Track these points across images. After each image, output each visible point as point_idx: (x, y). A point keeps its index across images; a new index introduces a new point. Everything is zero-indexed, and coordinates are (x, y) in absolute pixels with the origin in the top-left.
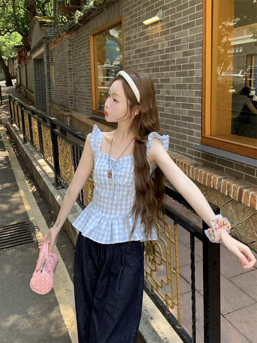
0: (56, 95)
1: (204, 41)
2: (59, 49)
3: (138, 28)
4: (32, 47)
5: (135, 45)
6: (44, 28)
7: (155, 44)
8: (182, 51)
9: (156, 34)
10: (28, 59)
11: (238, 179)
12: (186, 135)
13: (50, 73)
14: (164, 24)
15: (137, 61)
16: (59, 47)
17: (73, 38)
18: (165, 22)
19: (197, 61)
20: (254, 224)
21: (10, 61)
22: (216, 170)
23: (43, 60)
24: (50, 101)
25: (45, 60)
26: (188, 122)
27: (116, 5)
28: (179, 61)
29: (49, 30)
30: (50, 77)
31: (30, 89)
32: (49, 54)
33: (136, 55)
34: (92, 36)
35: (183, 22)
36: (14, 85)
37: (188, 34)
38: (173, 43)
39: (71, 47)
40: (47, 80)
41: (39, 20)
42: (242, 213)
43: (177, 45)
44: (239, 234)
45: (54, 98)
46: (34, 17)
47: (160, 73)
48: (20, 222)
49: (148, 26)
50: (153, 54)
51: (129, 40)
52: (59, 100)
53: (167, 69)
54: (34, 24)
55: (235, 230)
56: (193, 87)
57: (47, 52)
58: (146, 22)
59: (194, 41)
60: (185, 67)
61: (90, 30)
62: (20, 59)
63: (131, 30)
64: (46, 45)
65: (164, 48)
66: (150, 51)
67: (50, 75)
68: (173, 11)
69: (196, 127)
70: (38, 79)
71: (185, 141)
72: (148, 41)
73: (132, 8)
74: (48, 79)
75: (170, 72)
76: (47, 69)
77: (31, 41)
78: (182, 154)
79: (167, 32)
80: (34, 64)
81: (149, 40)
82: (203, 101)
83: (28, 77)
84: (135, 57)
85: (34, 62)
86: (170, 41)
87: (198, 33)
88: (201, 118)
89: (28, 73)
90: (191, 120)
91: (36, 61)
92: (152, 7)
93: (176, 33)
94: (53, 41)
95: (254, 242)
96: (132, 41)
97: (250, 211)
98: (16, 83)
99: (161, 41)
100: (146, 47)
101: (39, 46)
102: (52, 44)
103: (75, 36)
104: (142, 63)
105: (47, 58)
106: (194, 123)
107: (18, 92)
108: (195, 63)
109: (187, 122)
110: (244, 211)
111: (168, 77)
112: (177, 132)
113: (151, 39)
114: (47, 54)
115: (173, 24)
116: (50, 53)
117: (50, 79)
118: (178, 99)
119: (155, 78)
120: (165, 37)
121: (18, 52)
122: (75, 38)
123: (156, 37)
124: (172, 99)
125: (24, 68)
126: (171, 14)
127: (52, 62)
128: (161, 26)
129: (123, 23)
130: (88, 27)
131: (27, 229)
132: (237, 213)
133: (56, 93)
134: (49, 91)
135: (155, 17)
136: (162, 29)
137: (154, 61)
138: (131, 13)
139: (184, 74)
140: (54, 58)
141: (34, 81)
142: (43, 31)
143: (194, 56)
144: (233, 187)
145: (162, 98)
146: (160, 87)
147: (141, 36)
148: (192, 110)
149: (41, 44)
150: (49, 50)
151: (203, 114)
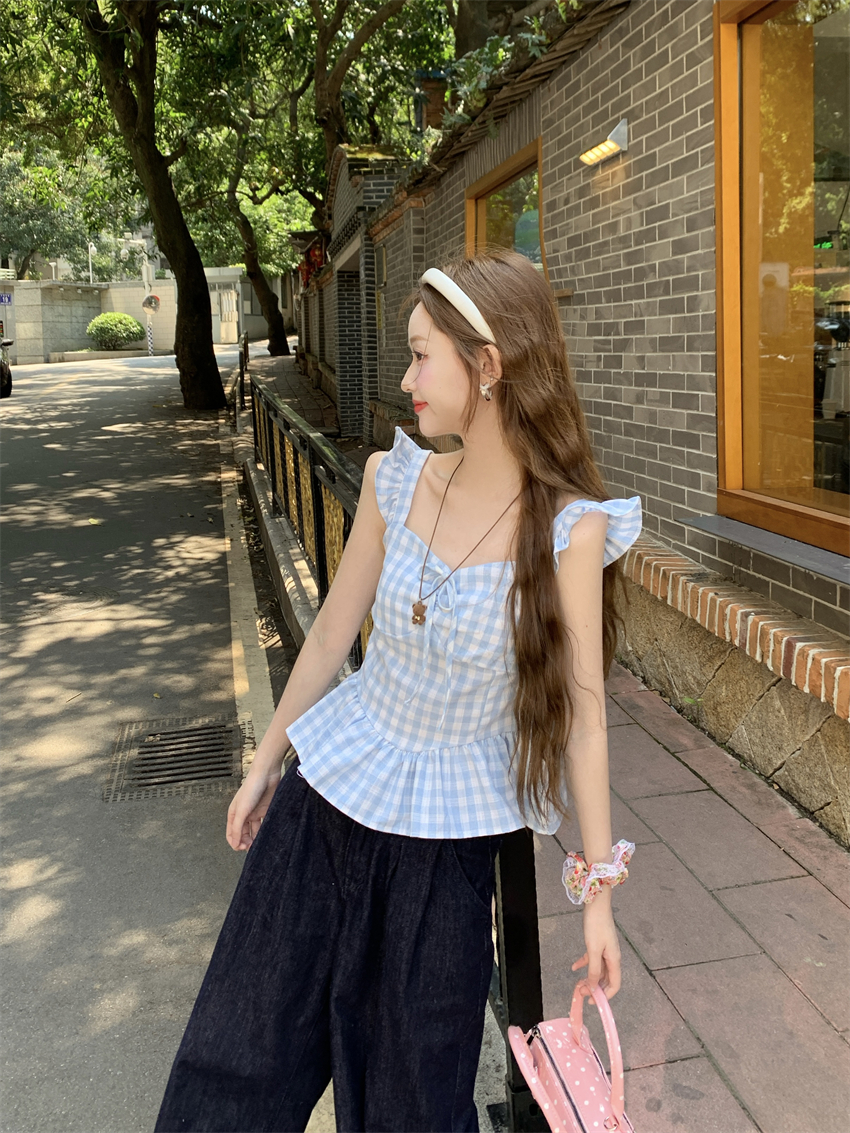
0: (387, 377)
1: (717, 211)
2: (395, 243)
3: (573, 174)
4: (334, 237)
5: (567, 224)
6: (360, 179)
7: (611, 221)
8: (671, 239)
9: (613, 190)
10: (325, 274)
11: (801, 616)
12: (683, 487)
13: (374, 312)
14: (632, 161)
15: (573, 271)
16: (397, 235)
17: (428, 206)
18: (634, 156)
19: (704, 266)
20: (828, 751)
22: (751, 590)
23: (358, 272)
24: (374, 397)
25: (363, 275)
26: (689, 447)
27: (525, 106)
28: (667, 268)
29: (374, 185)
30: (375, 325)
31: (327, 362)
32: (372, 257)
33: (570, 253)
34: (473, 201)
35: (673, 156)
36: (292, 351)
37: (684, 190)
38: (651, 217)
39: (425, 236)
40: (366, 334)
41: (348, 156)
42: (802, 717)
43: (660, 221)
44: (793, 780)
45: (384, 385)
46: (337, 148)
47: (622, 303)
48: (211, 725)
49: (595, 167)
50: (606, 248)
51: (555, 209)
53: (638, 293)
54: (338, 166)
55: (786, 770)
56: (696, 344)
57: (367, 251)
58: (590, 157)
59: (697, 209)
60: (679, 285)
61: (467, 184)
62: (308, 273)
63: (558, 182)
64: (364, 230)
65: (632, 231)
66: (601, 241)
67: (374, 319)
69: (702, 463)
70: (347, 332)
71: (680, 506)
72: (596, 210)
73: (559, 117)
74: (369, 331)
75: (645, 300)
76: (368, 300)
77: (330, 217)
78: (676, 547)
79: (636, 186)
80: (339, 286)
81: (599, 210)
82: (718, 386)
83: (326, 326)
84: (568, 258)
85: (339, 281)
86: (645, 210)
87: (707, 185)
88: (715, 435)
89: (327, 313)
90: (693, 442)
91: (343, 277)
92: (604, 115)
93: (657, 187)
94: (381, 216)
95: (829, 804)
96: (559, 214)
97: (817, 711)
98: (297, 344)
99: (624, 212)
100: (591, 228)
101: (349, 232)
102: (381, 227)
103: (433, 203)
104: (584, 276)
105: (367, 269)
106: (699, 452)
107: (300, 373)
108: (700, 273)
109: (686, 450)
110: (806, 712)
111: (641, 316)
112: (664, 480)
113: (603, 205)
114: (367, 257)
115: (650, 160)
116: (375, 255)
117: (375, 331)
118: (666, 380)
119: (612, 321)
120: (635, 199)
121: (304, 250)
122: (434, 207)
123: (613, 200)
124: (650, 380)
125: (317, 299)
126: (645, 133)
127: (380, 275)
128: (625, 168)
129: (542, 161)
130: (462, 175)
131: (222, 744)
132: (790, 717)
133: (388, 370)
134: (369, 365)
135: (606, 143)
136: (628, 177)
137: (608, 268)
138: (558, 130)
139: (676, 306)
140: (385, 268)
141: (338, 338)
142: (359, 187)
143: (699, 255)
144: (772, 637)
145: (626, 378)
146: (623, 345)
147: (580, 198)
148: (695, 412)
149: (353, 226)
150: (372, 246)
151: (720, 423)
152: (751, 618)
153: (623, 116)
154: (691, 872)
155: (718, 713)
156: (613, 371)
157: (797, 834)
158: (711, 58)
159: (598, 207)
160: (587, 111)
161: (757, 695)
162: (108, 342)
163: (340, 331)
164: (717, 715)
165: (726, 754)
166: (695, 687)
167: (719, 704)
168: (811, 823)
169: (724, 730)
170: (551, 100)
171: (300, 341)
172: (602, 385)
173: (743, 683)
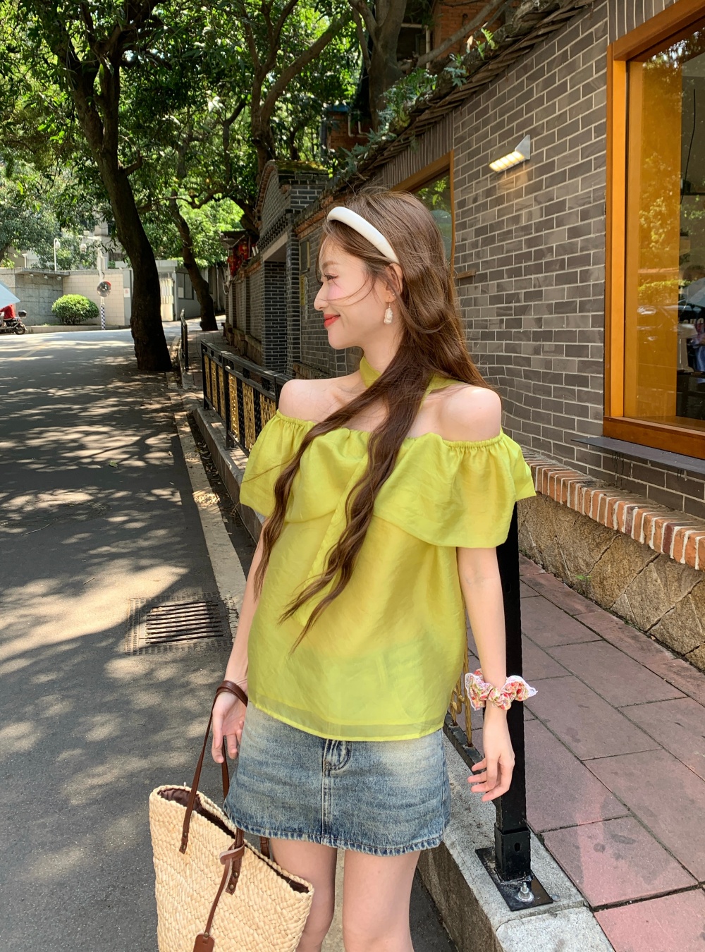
0: (309, 343)
1: (608, 204)
3: (482, 178)
4: (262, 234)
5: (476, 218)
6: (286, 186)
7: (514, 214)
8: (567, 227)
9: (516, 191)
10: (253, 264)
11: (673, 510)
12: (573, 417)
13: (298, 293)
14: (534, 168)
15: (478, 255)
18: (536, 164)
19: (596, 247)
20: (697, 608)
21: (213, 271)
22: (631, 492)
23: (285, 262)
24: (297, 359)
25: (289, 264)
26: (580, 386)
27: (439, 128)
28: (562, 249)
29: (300, 192)
30: (298, 303)
31: (254, 335)
32: (298, 250)
33: (477, 241)
35: (570, 163)
36: (220, 327)
37: (580, 187)
38: (549, 210)
40: (292, 309)
41: (279, 169)
42: (676, 584)
43: (558, 213)
44: (668, 632)
45: (305, 351)
46: (269, 163)
47: (523, 278)
49: (502, 173)
50: (510, 235)
51: (465, 207)
52: (314, 354)
53: (537, 269)
54: (268, 178)
55: (662, 625)
56: (588, 307)
57: (293, 245)
58: (497, 165)
59: (590, 203)
60: (573, 262)
62: (236, 264)
63: (467, 185)
64: (291, 228)
65: (533, 222)
66: (506, 230)
67: (298, 298)
68: (550, 139)
69: (592, 398)
70: (272, 310)
71: (572, 431)
72: (501, 207)
73: (470, 135)
74: (294, 307)
76: (293, 283)
77: (259, 218)
78: (567, 463)
79: (537, 187)
80: (266, 273)
81: (504, 206)
82: (606, 338)
83: (251, 306)
84: (475, 245)
85: (266, 270)
86: (544, 205)
87: (599, 184)
88: (602, 376)
89: (253, 295)
90: (583, 382)
91: (270, 266)
92: (510, 132)
93: (555, 187)
94: (307, 217)
95: (697, 647)
96: (469, 210)
97: (691, 578)
98: (225, 322)
99: (526, 207)
100: (497, 220)
101: (276, 231)
102: (306, 226)
104: (489, 259)
105: (293, 259)
106: (589, 390)
107: (228, 344)
108: (592, 252)
109: (576, 388)
110: (679, 580)
111: (540, 287)
112: (557, 412)
113: (507, 202)
114: (293, 249)
115: (550, 167)
116: (300, 248)
117: (298, 307)
118: (560, 336)
119: (513, 292)
120: (535, 197)
121: (233, 246)
123: (516, 198)
124: (547, 336)
125: (244, 285)
126: (546, 146)
127: (304, 263)
128: (528, 173)
129: (453, 170)
132: (665, 585)
133: (309, 339)
134: (293, 335)
135: (513, 153)
136: (530, 180)
137: (511, 251)
138: (469, 145)
139: (570, 278)
140: (308, 257)
141: (264, 315)
142: (287, 194)
143: (590, 238)
144: (653, 524)
145: (526, 335)
146: (524, 310)
147: (487, 197)
148: (586, 359)
149: (281, 225)
150: (298, 241)
151: (607, 366)
152: (636, 511)
153: (526, 133)
154: (600, 695)
155: (604, 585)
156: (513, 330)
157: (675, 670)
158: (605, 87)
159: (503, 203)
160: (494, 130)
161: (638, 570)
162: (69, 318)
163: (266, 309)
164: (603, 589)
165: (611, 616)
166: (584, 568)
167: (605, 578)
168: (683, 662)
169: (609, 598)
170: (463, 122)
171: (227, 320)
172: (504, 342)
173: (625, 562)
